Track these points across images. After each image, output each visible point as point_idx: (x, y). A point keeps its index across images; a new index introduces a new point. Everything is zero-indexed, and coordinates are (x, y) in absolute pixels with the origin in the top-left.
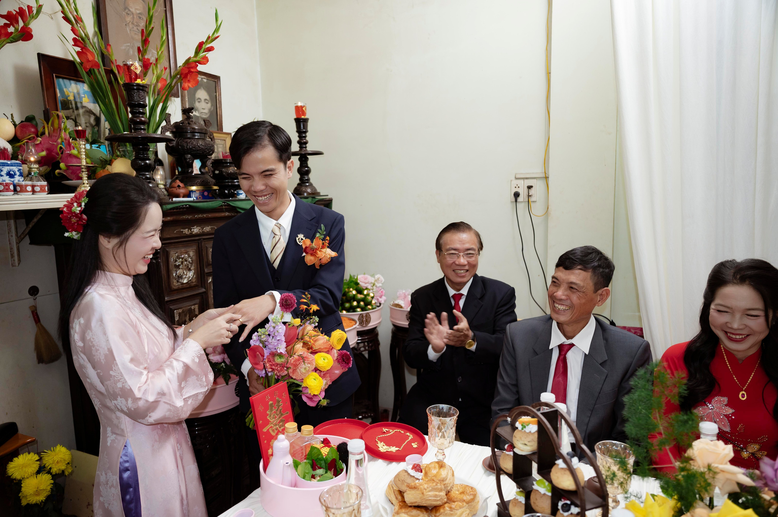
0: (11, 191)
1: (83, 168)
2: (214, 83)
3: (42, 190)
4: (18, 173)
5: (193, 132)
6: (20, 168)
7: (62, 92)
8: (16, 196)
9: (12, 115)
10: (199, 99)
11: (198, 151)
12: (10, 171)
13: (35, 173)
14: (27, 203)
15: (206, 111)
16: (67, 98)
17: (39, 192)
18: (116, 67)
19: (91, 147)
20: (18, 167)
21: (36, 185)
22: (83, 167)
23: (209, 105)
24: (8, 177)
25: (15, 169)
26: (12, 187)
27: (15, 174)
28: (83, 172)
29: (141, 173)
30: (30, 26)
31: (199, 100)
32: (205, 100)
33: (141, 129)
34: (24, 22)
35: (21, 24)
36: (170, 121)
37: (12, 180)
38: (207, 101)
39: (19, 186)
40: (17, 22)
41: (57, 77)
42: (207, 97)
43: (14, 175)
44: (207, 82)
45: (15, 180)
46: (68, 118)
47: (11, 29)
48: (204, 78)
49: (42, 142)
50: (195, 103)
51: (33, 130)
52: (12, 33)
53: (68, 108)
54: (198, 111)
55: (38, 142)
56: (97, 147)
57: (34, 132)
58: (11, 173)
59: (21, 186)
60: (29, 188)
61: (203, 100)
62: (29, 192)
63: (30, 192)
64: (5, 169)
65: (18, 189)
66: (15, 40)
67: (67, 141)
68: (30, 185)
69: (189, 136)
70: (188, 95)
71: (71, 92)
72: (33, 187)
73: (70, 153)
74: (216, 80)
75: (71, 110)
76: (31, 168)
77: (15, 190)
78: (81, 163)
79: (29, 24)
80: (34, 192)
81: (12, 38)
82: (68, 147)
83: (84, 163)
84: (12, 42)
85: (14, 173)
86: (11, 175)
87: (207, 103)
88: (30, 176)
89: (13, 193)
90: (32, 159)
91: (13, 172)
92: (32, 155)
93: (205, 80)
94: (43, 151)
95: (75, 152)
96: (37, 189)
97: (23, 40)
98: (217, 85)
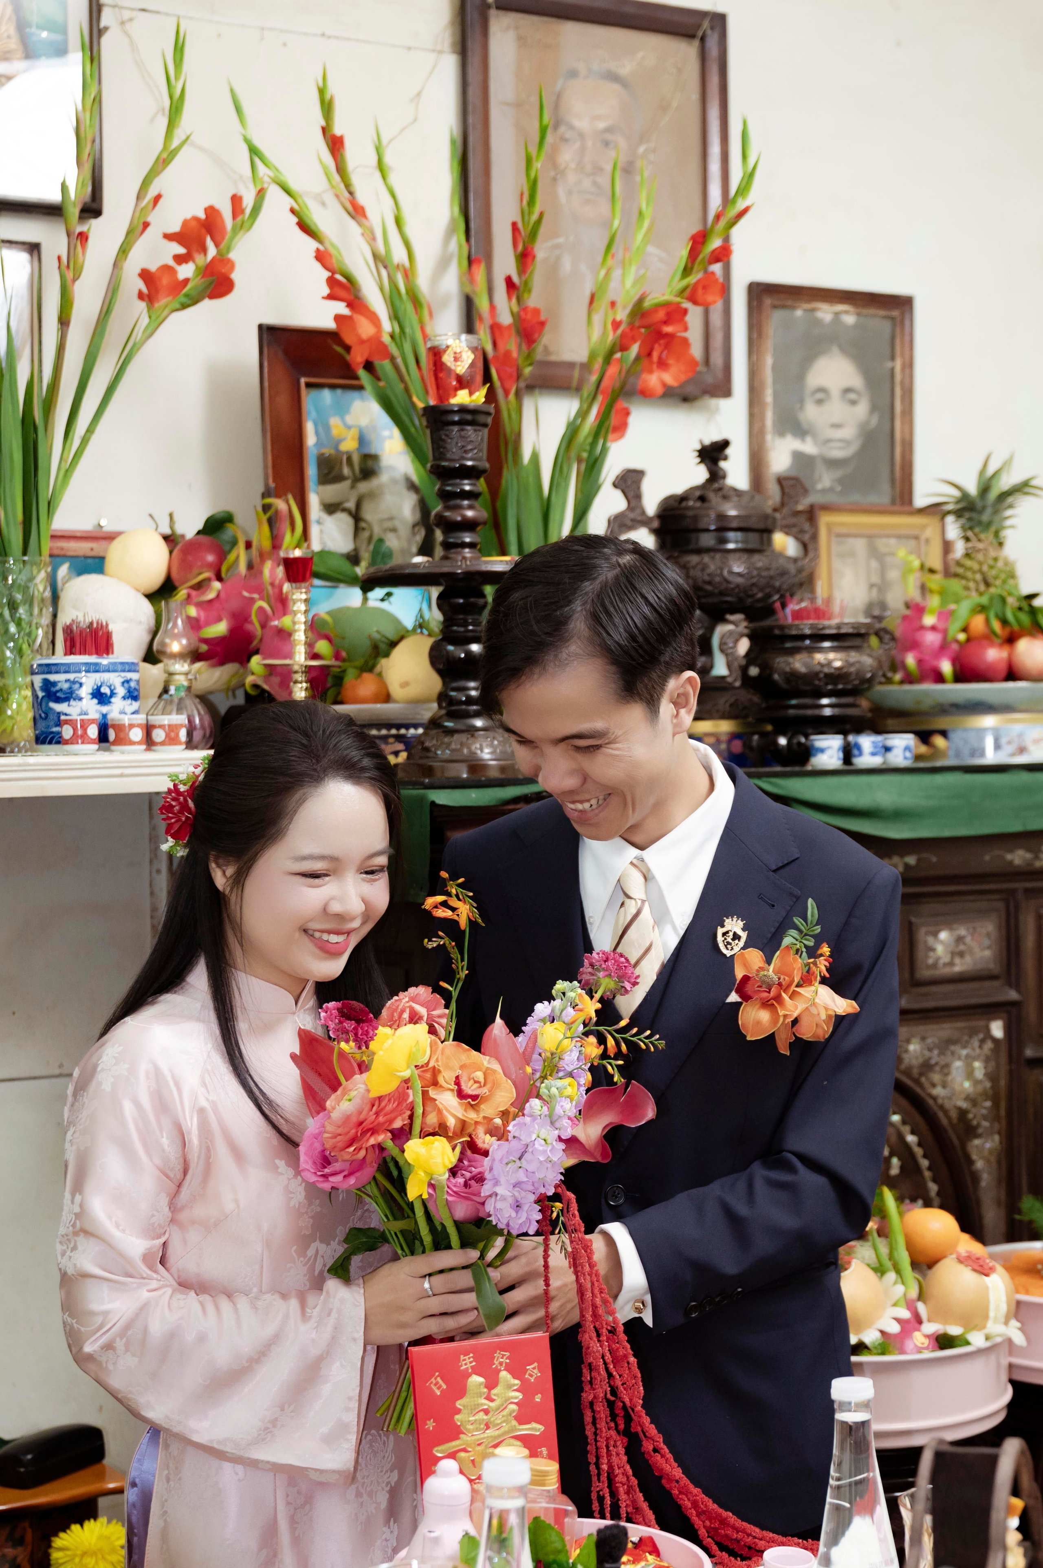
0: (92, 742)
1: (296, 672)
2: (887, 326)
3: (171, 739)
4: (121, 691)
5: (723, 527)
6: (129, 675)
7: (323, 427)
8: (105, 757)
9: (171, 516)
10: (822, 390)
11: (722, 594)
12: (101, 686)
13: (177, 689)
14: (122, 775)
15: (848, 432)
16: (336, 447)
17: (163, 743)
18: (488, 331)
19: (365, 599)
20: (123, 674)
21: (157, 723)
22: (296, 668)
23: (862, 409)
24: (95, 701)
25: (115, 679)
26: (93, 732)
27: (113, 694)
28: (296, 682)
29: (455, 685)
30: (232, 255)
31: (819, 396)
32: (847, 390)
33: (464, 545)
34: (217, 245)
35: (212, 251)
36: (638, 496)
37: (105, 709)
38: (852, 396)
39: (114, 726)
40: (204, 250)
41: (309, 385)
42: (856, 380)
43: (111, 696)
44: (856, 326)
45: (111, 711)
46: (331, 508)
47: (186, 271)
48: (846, 312)
49: (223, 595)
50: (802, 407)
51: (210, 558)
52: (186, 281)
53: (339, 478)
54: (814, 436)
55: (211, 595)
56: (382, 600)
57: (210, 566)
58: (103, 690)
59: (119, 728)
60: (137, 734)
61: (835, 392)
62: (132, 743)
63: (139, 743)
64: (89, 681)
65: (112, 735)
66: (194, 300)
67: (277, 590)
68: (139, 726)
69: (707, 540)
70: (775, 381)
71: (349, 427)
72: (148, 729)
73: (280, 626)
74: (895, 313)
75: (347, 484)
76: (171, 674)
77: (103, 737)
78: (290, 655)
79: (229, 249)
80: (149, 742)
81: (186, 295)
82: (280, 606)
83: (300, 657)
84: (184, 307)
85: (112, 691)
86: (100, 696)
87: (853, 403)
88: (165, 696)
89: (96, 747)
90: (175, 647)
91: (110, 687)
92: (176, 637)
93: (850, 319)
94: (219, 620)
95: (286, 622)
96: (159, 735)
97: (212, 296)
98: (898, 331)
